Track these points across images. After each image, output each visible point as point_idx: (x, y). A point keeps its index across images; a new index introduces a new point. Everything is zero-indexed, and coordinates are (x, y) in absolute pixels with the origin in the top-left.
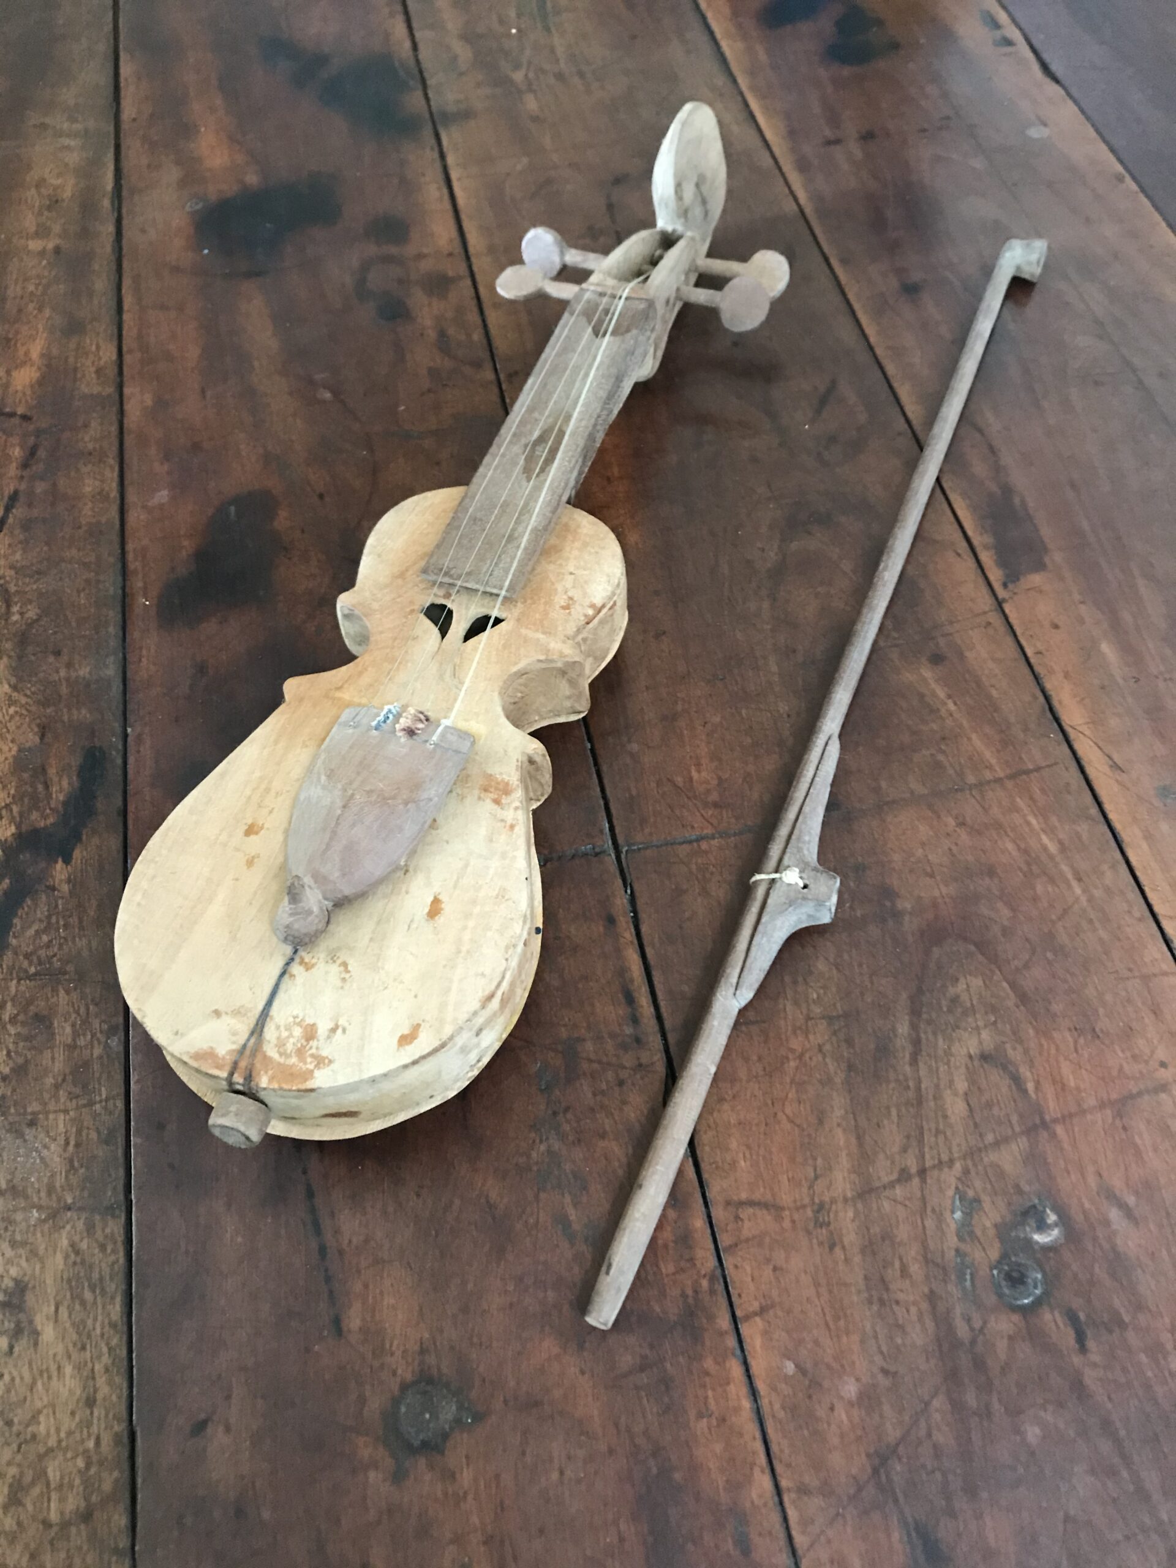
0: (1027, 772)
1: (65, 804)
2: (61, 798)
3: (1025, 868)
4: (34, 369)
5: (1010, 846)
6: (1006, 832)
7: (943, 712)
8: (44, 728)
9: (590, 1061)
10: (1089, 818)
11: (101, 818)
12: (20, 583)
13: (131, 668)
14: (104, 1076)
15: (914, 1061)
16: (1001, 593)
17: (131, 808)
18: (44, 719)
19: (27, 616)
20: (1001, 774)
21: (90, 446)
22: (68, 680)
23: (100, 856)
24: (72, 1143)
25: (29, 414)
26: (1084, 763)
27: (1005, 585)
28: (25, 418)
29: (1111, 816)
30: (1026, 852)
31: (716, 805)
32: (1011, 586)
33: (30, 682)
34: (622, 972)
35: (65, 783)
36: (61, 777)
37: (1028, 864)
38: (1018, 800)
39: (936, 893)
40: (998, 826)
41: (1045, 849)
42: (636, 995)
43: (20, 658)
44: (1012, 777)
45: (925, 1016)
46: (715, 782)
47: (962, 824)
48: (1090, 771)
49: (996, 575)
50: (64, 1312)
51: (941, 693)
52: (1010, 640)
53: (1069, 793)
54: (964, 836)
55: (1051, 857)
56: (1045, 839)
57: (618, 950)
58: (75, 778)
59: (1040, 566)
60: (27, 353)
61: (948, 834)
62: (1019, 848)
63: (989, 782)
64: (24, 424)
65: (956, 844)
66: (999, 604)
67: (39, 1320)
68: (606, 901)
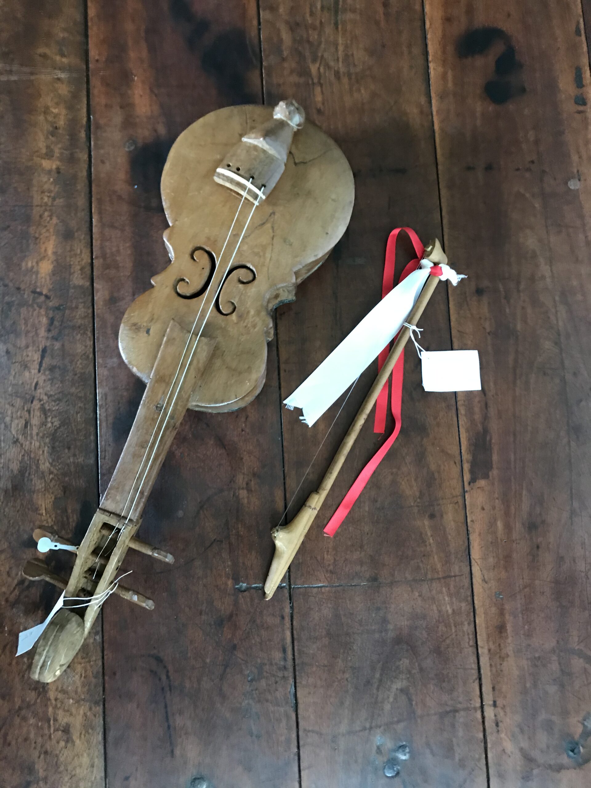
0: (450, 577)
1: (75, 528)
2: (74, 525)
3: (437, 618)
4: (50, 261)
5: (435, 608)
6: (435, 602)
7: (427, 543)
8: (65, 488)
9: (267, 672)
10: (467, 601)
12: (50, 404)
14: (94, 651)
15: (378, 689)
16: (467, 488)
18: (65, 484)
20: (441, 576)
21: (80, 321)
22: (74, 463)
24: (83, 675)
25: (49, 294)
26: (473, 576)
27: (469, 484)
28: (47, 297)
29: (476, 602)
30: (440, 611)
31: (331, 572)
32: (472, 484)
33: (58, 462)
34: (283, 639)
35: (75, 518)
36: (73, 515)
37: (439, 617)
38: (444, 588)
39: (403, 624)
40: (433, 599)
41: (447, 611)
42: (287, 650)
43: (53, 448)
44: (444, 578)
45: (385, 672)
46: (332, 561)
47: (420, 596)
48: (474, 580)
49: (467, 477)
50: (83, 736)
51: (429, 534)
52: (463, 513)
53: (463, 589)
54: (419, 601)
55: (448, 616)
56: (448, 608)
57: (283, 630)
58: (79, 516)
59: (486, 476)
60: (46, 250)
61: (414, 599)
62: (438, 610)
63: (435, 579)
64: (48, 301)
65: (416, 604)
66: (464, 492)
67: (74, 738)
68: (282, 609)
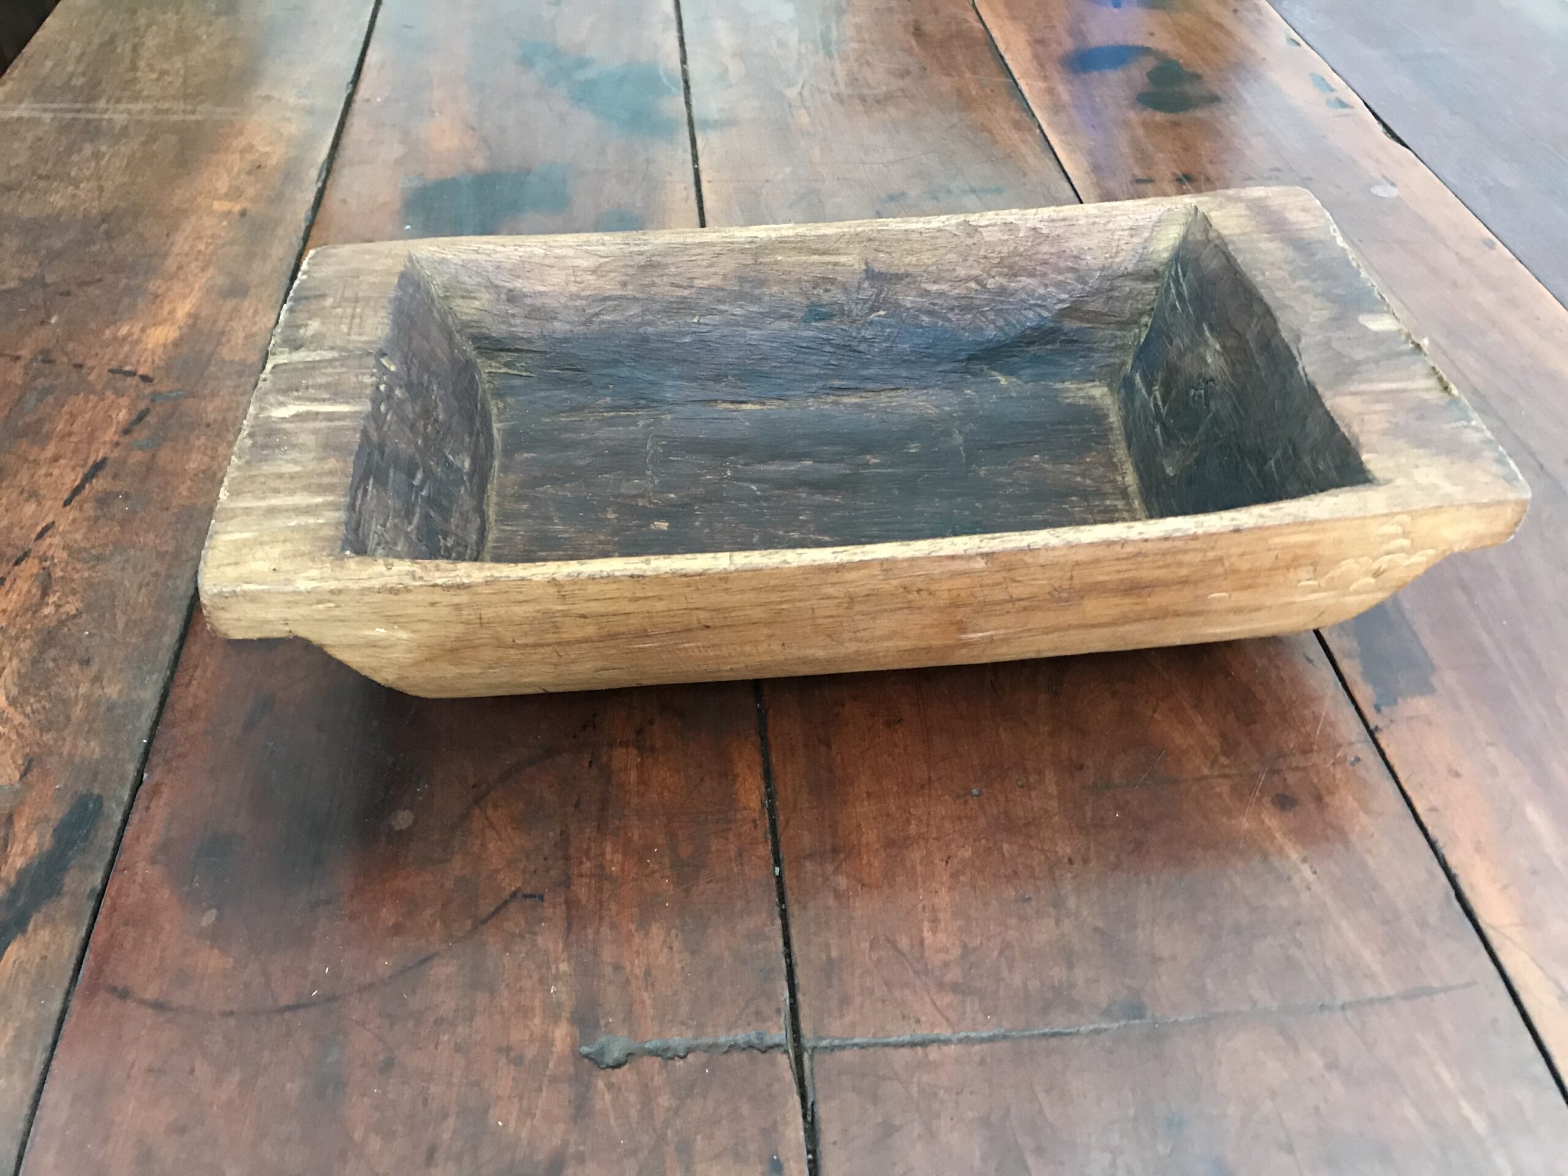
0: (1430, 992)
1: (21, 873)
2: (19, 863)
3: (1438, 1154)
4: (175, 328)
5: (1412, 1113)
6: (1404, 1089)
7: (1296, 880)
8: (30, 761)
11: (66, 901)
12: (70, 568)
13: (176, 692)
16: (1374, 719)
17: (111, 891)
18: (36, 749)
19: (62, 610)
20: (1389, 990)
22: (87, 697)
23: (44, 958)
25: (150, 374)
26: (1517, 987)
27: (1378, 709)
28: (145, 379)
30: (1437, 1126)
31: (955, 988)
32: (1385, 711)
33: (35, 696)
35: (33, 842)
36: (29, 834)
37: (1441, 1146)
38: (1419, 1037)
40: (1390, 1075)
41: (1468, 1125)
43: (35, 662)
44: (1405, 997)
46: (957, 952)
47: (1331, 1066)
49: (1364, 694)
53: (1496, 1034)
54: (1336, 1086)
55: (1478, 1141)
56: (1467, 1109)
58: (48, 837)
59: (1425, 688)
60: (172, 312)
61: (1311, 1080)
62: (1426, 1120)
63: (1371, 1001)
64: (142, 385)
65: (1326, 1100)
66: (1372, 733)
68: (770, 1133)
